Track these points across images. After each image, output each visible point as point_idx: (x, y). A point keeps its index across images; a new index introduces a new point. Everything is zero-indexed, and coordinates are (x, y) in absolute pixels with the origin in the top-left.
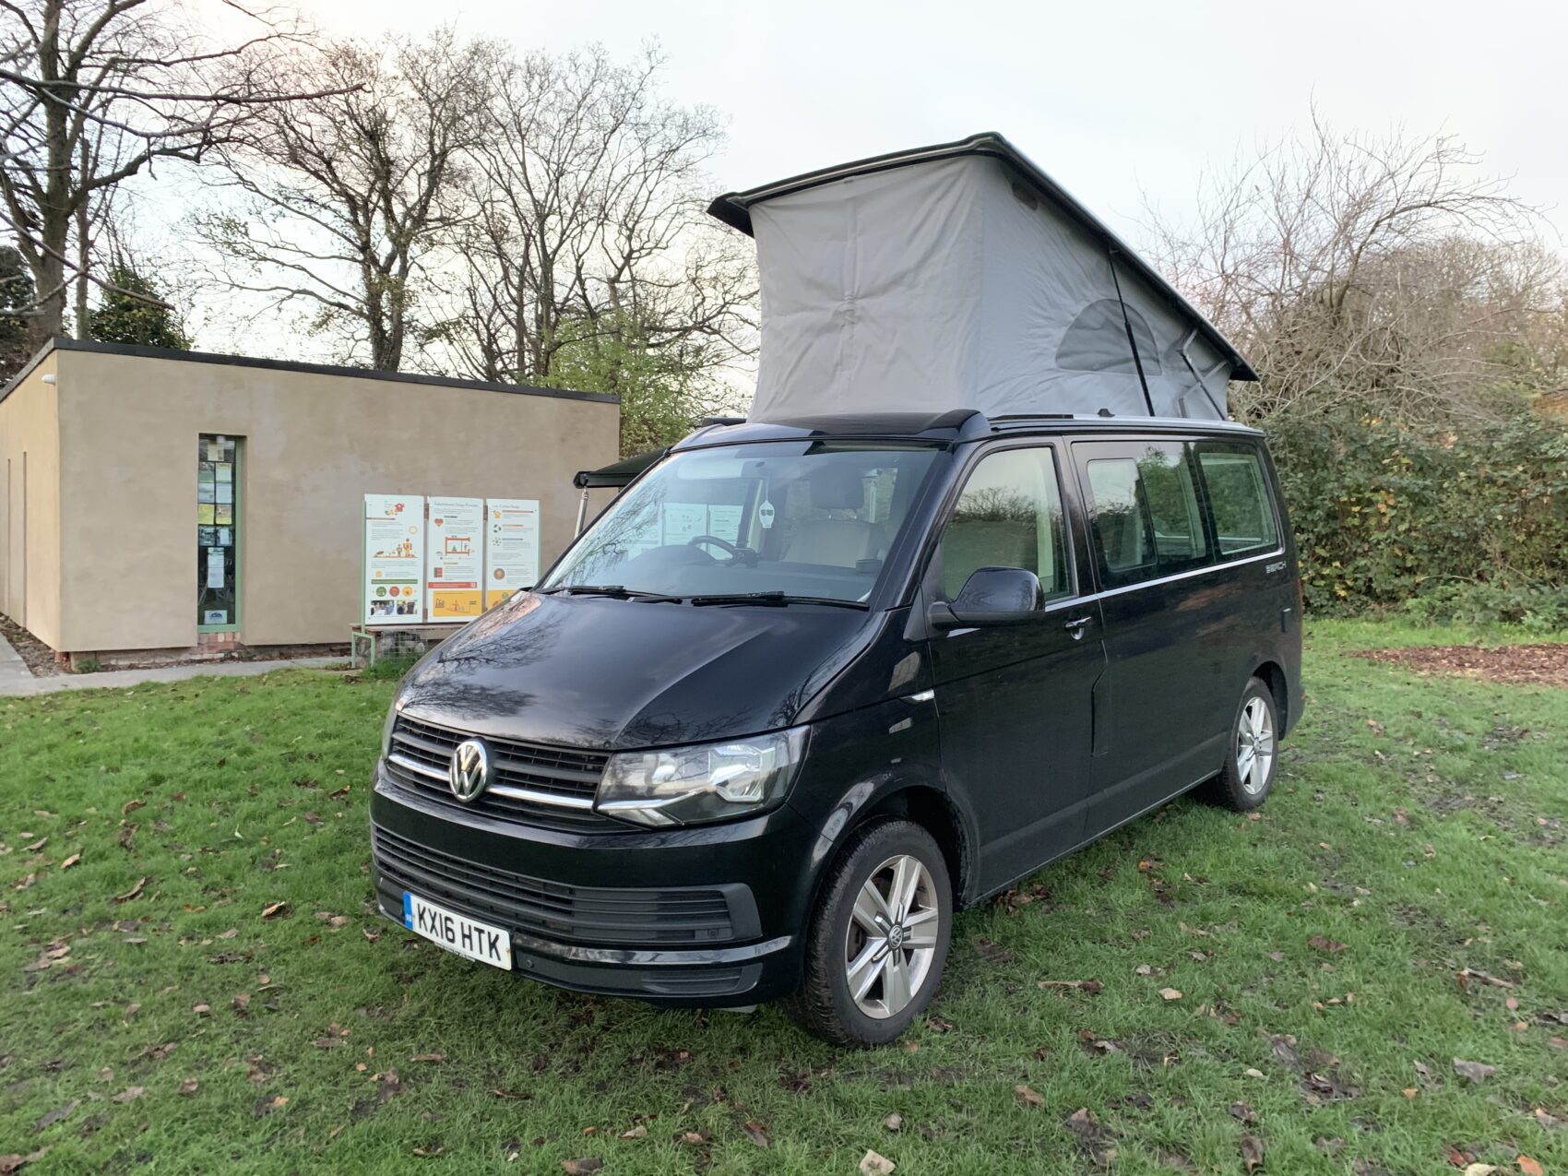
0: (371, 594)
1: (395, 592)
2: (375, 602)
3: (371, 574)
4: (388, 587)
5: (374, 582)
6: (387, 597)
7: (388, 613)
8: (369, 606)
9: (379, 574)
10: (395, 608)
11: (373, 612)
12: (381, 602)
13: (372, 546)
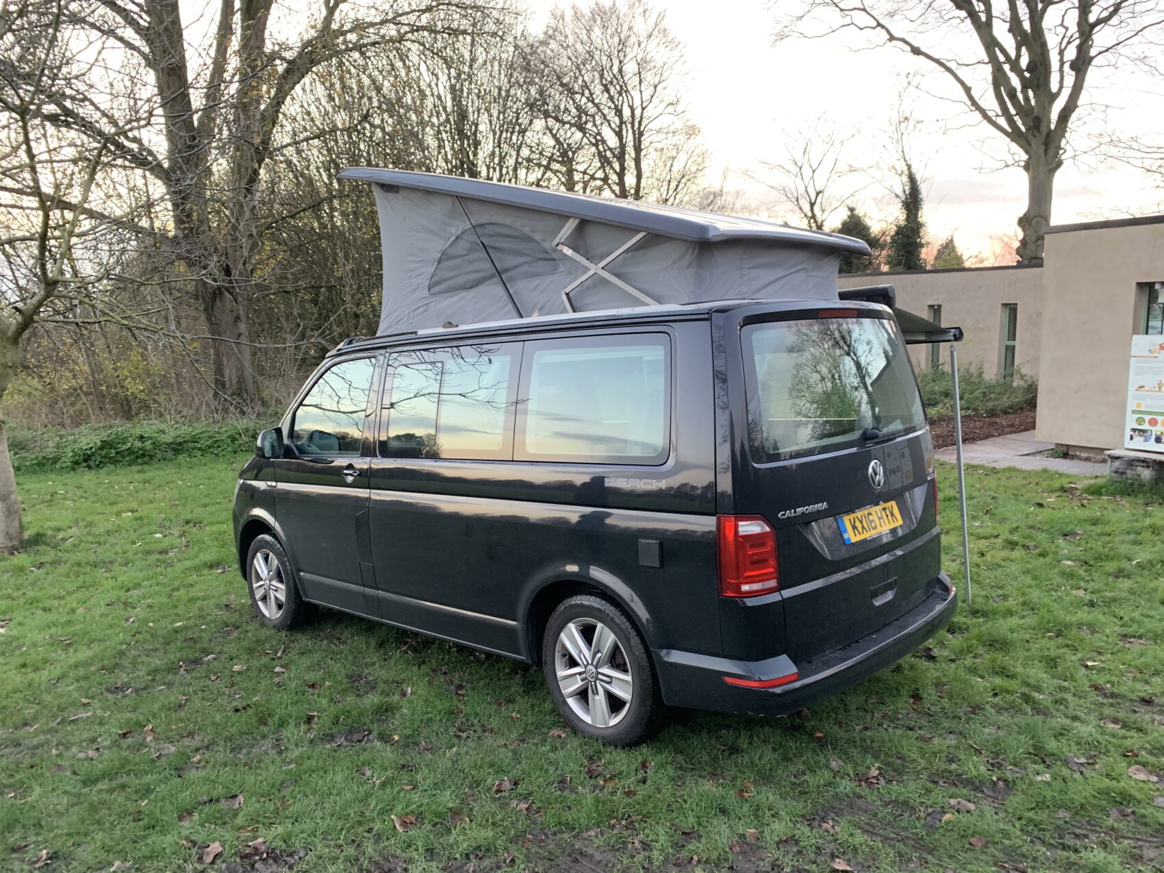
0: (1131, 422)
1: (1153, 422)
2: (1134, 430)
3: (1131, 405)
4: (1147, 418)
5: (1134, 412)
6: (1146, 426)
7: (1146, 441)
8: (1128, 433)
9: (1139, 405)
10: (1153, 437)
11: (1132, 438)
12: (1140, 431)
13: (1134, 381)
